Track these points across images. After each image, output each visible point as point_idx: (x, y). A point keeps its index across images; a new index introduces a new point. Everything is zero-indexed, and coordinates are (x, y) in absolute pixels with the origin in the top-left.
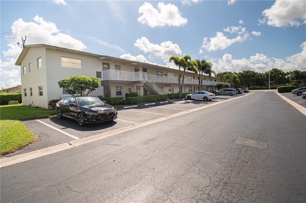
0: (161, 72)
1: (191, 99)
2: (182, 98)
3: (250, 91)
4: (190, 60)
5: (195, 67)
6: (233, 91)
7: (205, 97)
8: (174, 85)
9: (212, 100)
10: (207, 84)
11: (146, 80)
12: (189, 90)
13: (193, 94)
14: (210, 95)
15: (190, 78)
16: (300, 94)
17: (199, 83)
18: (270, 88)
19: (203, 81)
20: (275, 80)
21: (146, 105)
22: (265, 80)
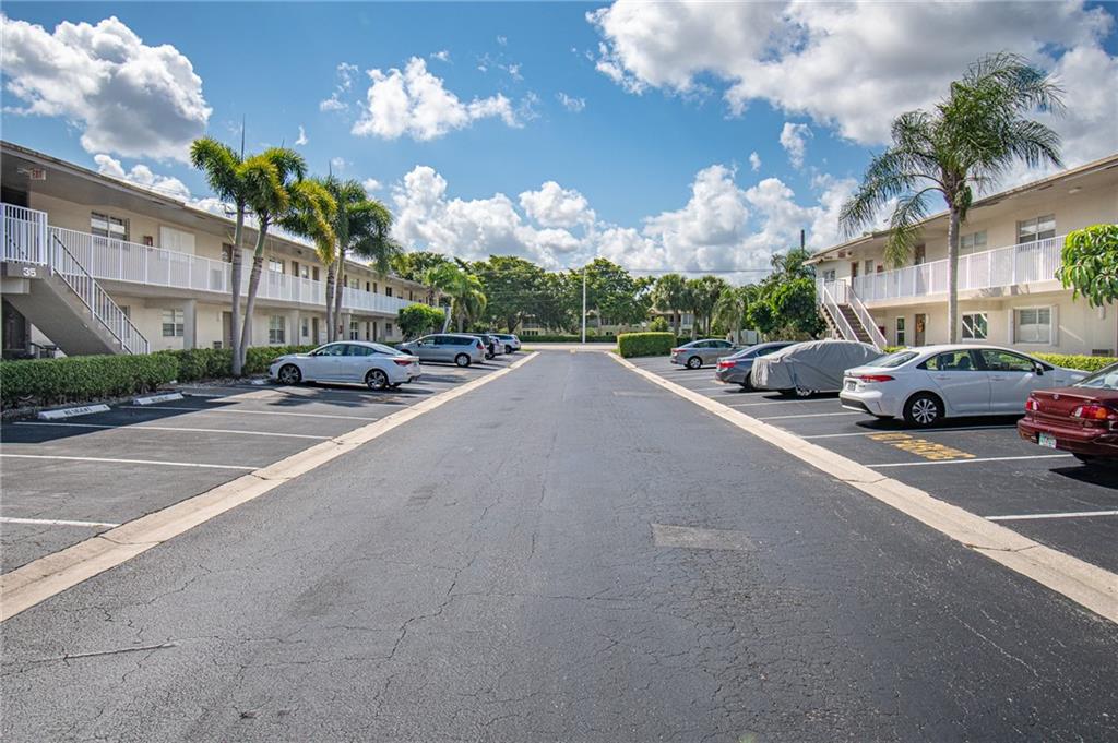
0: (120, 222)
1: (298, 383)
2: (245, 373)
3: (524, 346)
4: (301, 180)
5: (321, 219)
6: (474, 344)
7: (374, 370)
8: (199, 302)
9: (402, 386)
10: (356, 308)
11: (43, 262)
12: (272, 332)
13: (315, 354)
14: (397, 362)
15: (279, 268)
16: (695, 363)
17: (329, 298)
18: (584, 340)
19: (347, 291)
20: (601, 308)
21: (52, 420)
22: (569, 305)
